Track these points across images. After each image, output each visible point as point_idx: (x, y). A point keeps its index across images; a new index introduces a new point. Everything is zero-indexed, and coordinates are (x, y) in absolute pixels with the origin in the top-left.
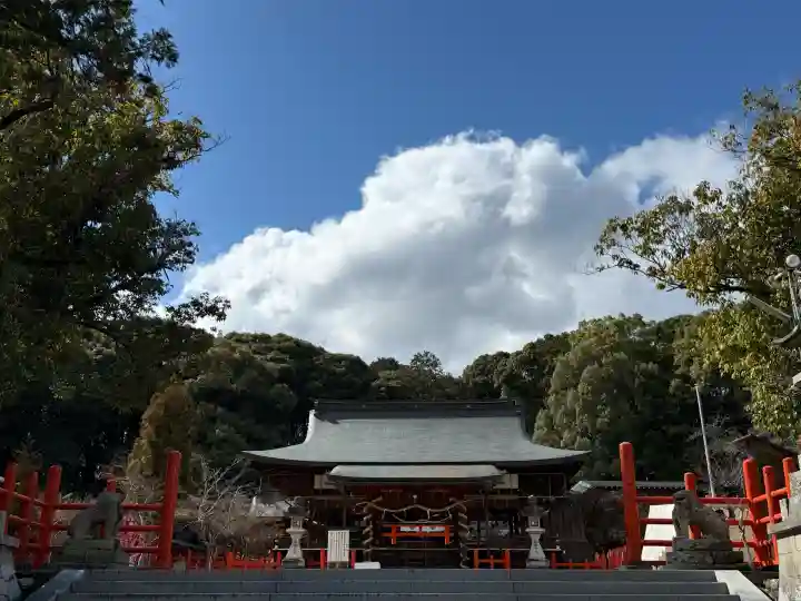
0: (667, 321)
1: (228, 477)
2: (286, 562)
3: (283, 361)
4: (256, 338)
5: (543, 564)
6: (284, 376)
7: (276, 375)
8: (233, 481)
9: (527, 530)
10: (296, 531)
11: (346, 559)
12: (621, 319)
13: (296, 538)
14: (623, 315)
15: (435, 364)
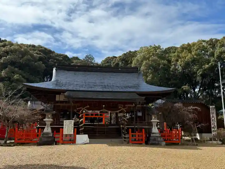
0: (168, 48)
1: (15, 94)
2: (44, 134)
3: (40, 54)
4: (30, 46)
5: (158, 135)
6: (40, 59)
7: (38, 58)
8: (17, 96)
9: (152, 121)
10: (48, 120)
11: (72, 133)
12: (154, 46)
13: (48, 123)
14: (155, 45)
15: (93, 59)
